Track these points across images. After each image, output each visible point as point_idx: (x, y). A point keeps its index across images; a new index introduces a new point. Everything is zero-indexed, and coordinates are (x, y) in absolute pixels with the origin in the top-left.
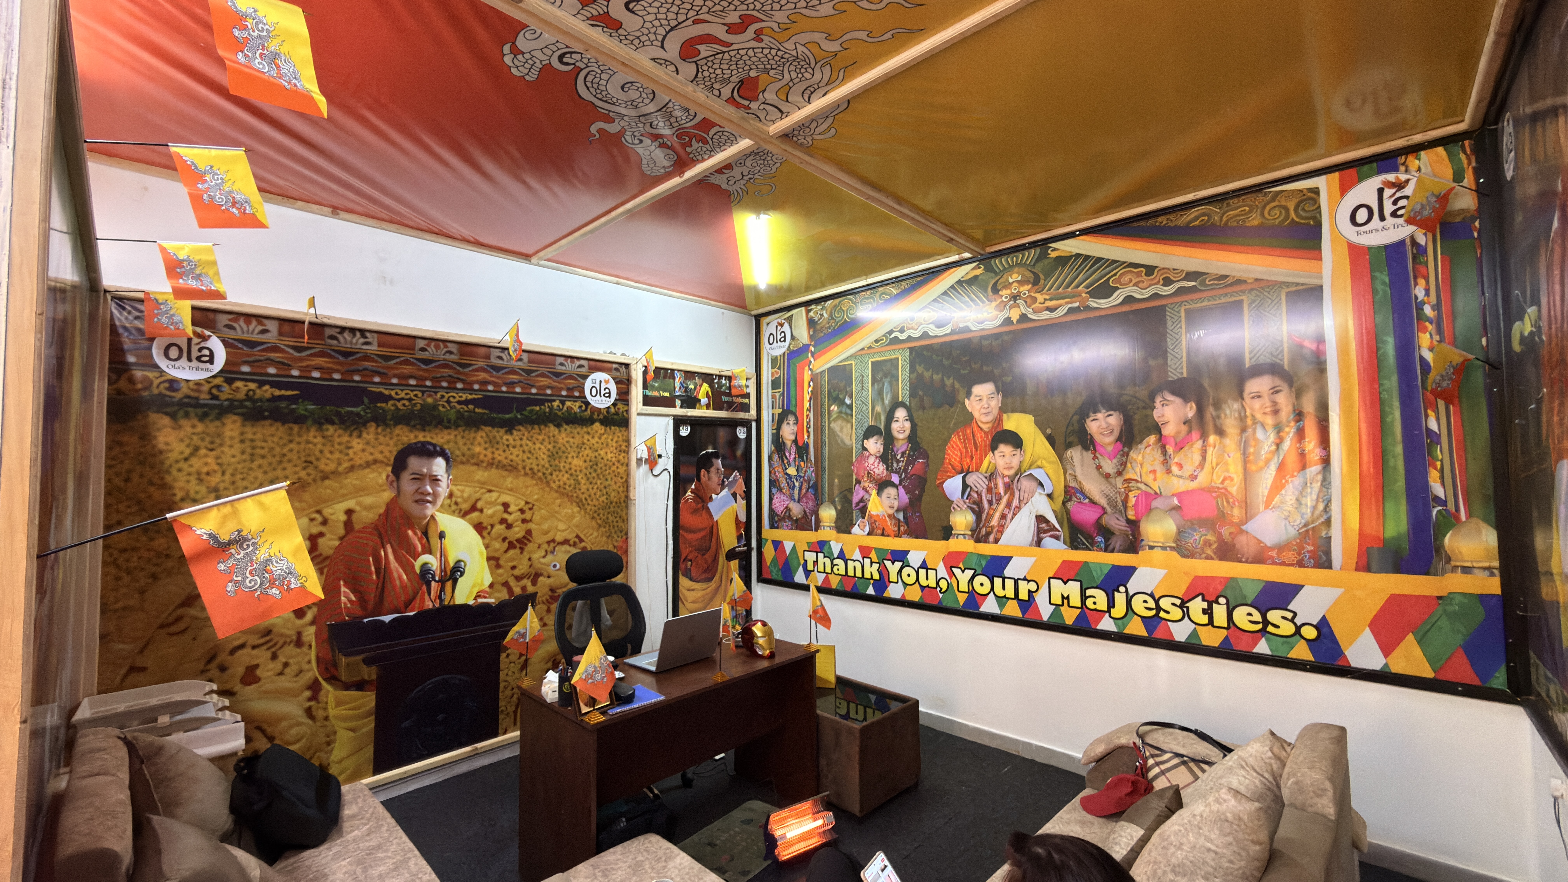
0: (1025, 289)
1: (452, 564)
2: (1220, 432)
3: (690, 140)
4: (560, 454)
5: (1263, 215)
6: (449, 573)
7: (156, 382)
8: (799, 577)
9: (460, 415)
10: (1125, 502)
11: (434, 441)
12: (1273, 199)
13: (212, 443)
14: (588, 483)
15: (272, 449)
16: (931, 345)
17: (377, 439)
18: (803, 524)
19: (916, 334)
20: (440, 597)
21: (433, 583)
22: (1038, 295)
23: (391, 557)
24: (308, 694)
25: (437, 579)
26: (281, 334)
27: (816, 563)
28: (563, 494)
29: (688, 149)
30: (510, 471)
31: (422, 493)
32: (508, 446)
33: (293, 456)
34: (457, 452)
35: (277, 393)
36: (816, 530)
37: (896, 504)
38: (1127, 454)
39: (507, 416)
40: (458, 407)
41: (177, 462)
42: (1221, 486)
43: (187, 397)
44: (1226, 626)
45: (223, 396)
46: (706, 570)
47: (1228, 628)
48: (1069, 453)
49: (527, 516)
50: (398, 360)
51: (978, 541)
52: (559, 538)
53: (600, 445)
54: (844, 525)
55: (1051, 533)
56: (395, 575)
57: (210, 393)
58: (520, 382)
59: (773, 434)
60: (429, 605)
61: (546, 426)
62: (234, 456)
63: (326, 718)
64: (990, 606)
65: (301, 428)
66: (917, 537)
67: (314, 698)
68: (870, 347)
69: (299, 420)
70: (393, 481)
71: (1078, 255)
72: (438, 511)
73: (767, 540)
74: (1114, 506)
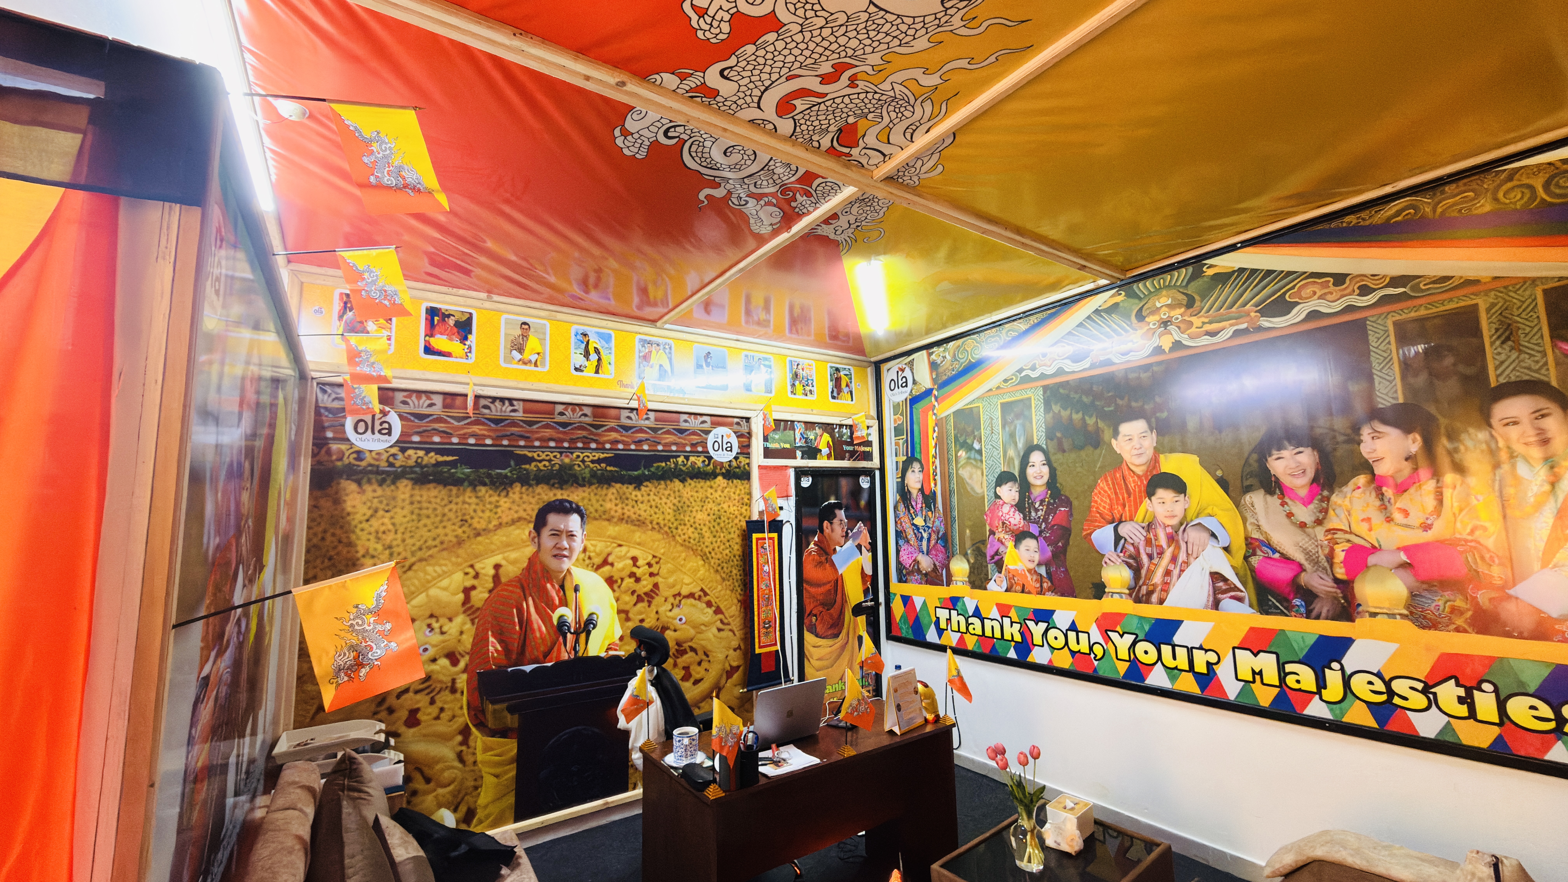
0: (1177, 313)
1: (585, 616)
2: (1460, 469)
3: (794, 195)
4: (685, 508)
5: (1496, 199)
6: (582, 626)
7: (347, 454)
8: (931, 636)
9: (593, 474)
10: (1330, 557)
11: (570, 499)
12: (1510, 178)
13: (388, 505)
14: (711, 537)
15: (435, 509)
16: (1068, 382)
17: (521, 498)
18: (933, 578)
19: (1050, 371)
20: (575, 649)
21: (569, 635)
22: (1193, 319)
23: (532, 610)
24: (459, 738)
25: (572, 631)
26: (445, 406)
27: (949, 620)
28: (688, 548)
29: (793, 204)
30: (639, 526)
31: (559, 549)
32: (636, 501)
33: (451, 515)
34: (592, 509)
35: (441, 459)
36: (948, 585)
37: (1037, 557)
38: (1328, 499)
39: (636, 473)
40: (592, 465)
41: (361, 522)
42: (1469, 538)
43: (370, 465)
44: (1497, 721)
45: (398, 464)
46: (832, 626)
47: (1500, 724)
48: (1248, 498)
49: (654, 569)
50: (540, 425)
51: (1138, 600)
52: (685, 592)
53: (723, 498)
54: (978, 580)
55: (1233, 594)
56: (535, 626)
57: (387, 461)
58: (647, 440)
59: (897, 482)
60: (565, 656)
61: (671, 481)
62: (405, 517)
63: (475, 763)
64: (1157, 678)
65: (459, 489)
66: (1063, 595)
67: (465, 742)
68: (998, 388)
69: (457, 482)
70: (534, 537)
71: (1242, 270)
72: (574, 565)
73: (895, 595)
74: (1316, 562)
